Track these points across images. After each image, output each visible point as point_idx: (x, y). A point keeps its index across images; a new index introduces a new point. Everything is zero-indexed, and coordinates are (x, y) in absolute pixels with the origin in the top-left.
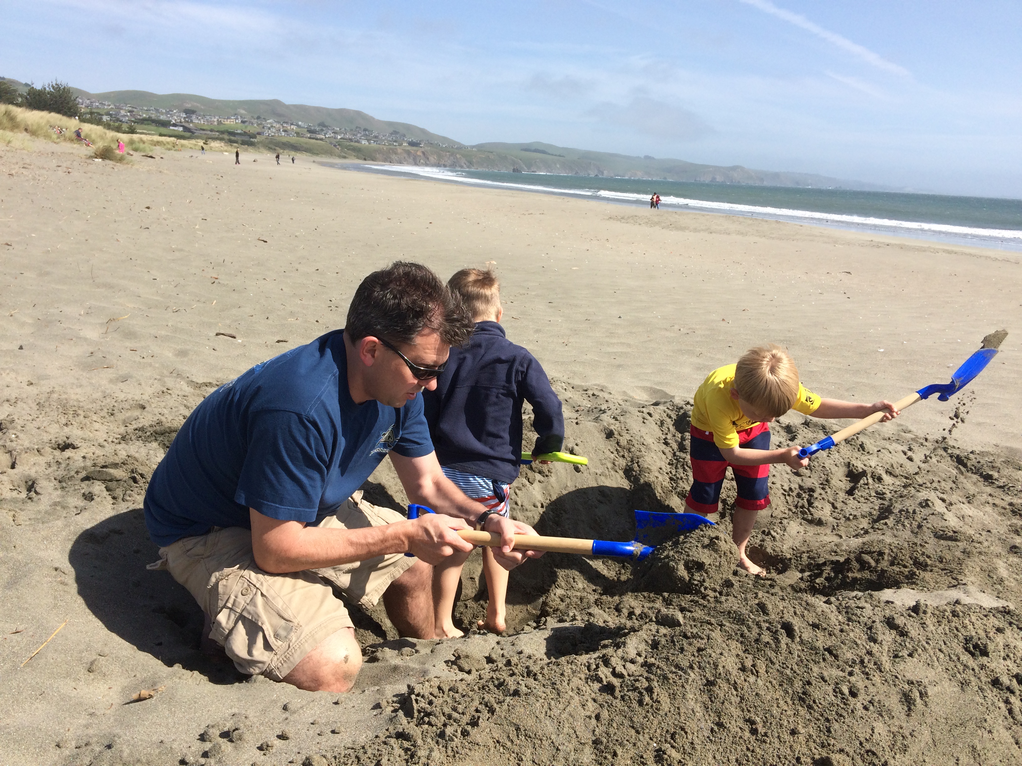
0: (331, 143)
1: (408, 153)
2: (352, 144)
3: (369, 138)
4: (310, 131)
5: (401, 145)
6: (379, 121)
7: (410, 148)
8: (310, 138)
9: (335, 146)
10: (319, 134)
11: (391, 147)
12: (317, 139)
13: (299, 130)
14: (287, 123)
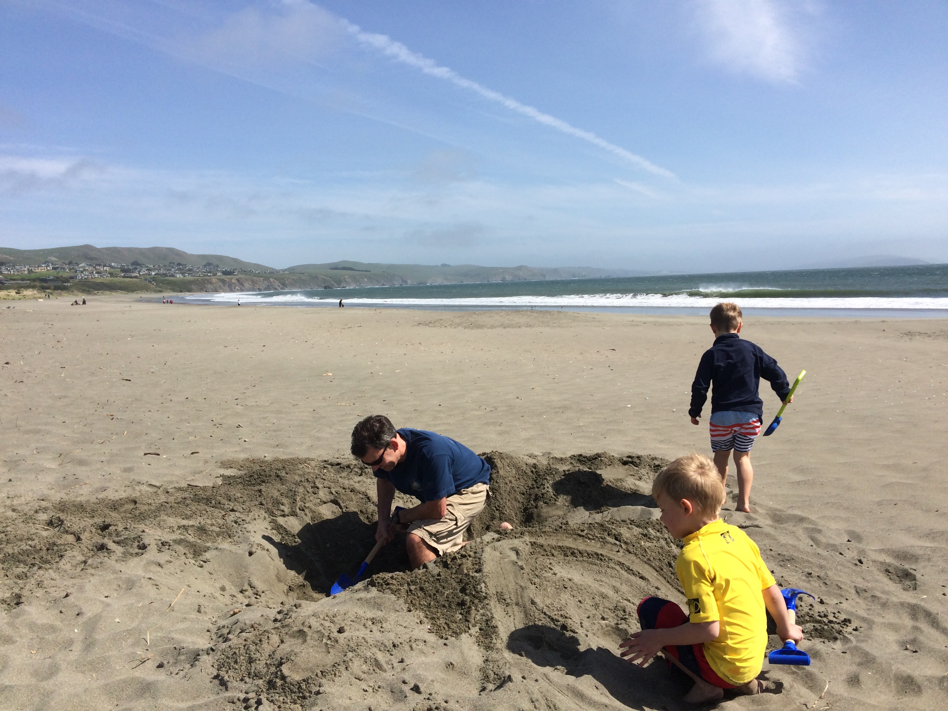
0: (146, 280)
1: (223, 281)
2: (167, 278)
3: (183, 271)
4: (123, 270)
5: (215, 275)
6: (192, 255)
7: (224, 277)
8: (124, 277)
9: (150, 282)
10: (133, 272)
11: (207, 278)
12: (131, 277)
13: (112, 270)
14: (99, 265)
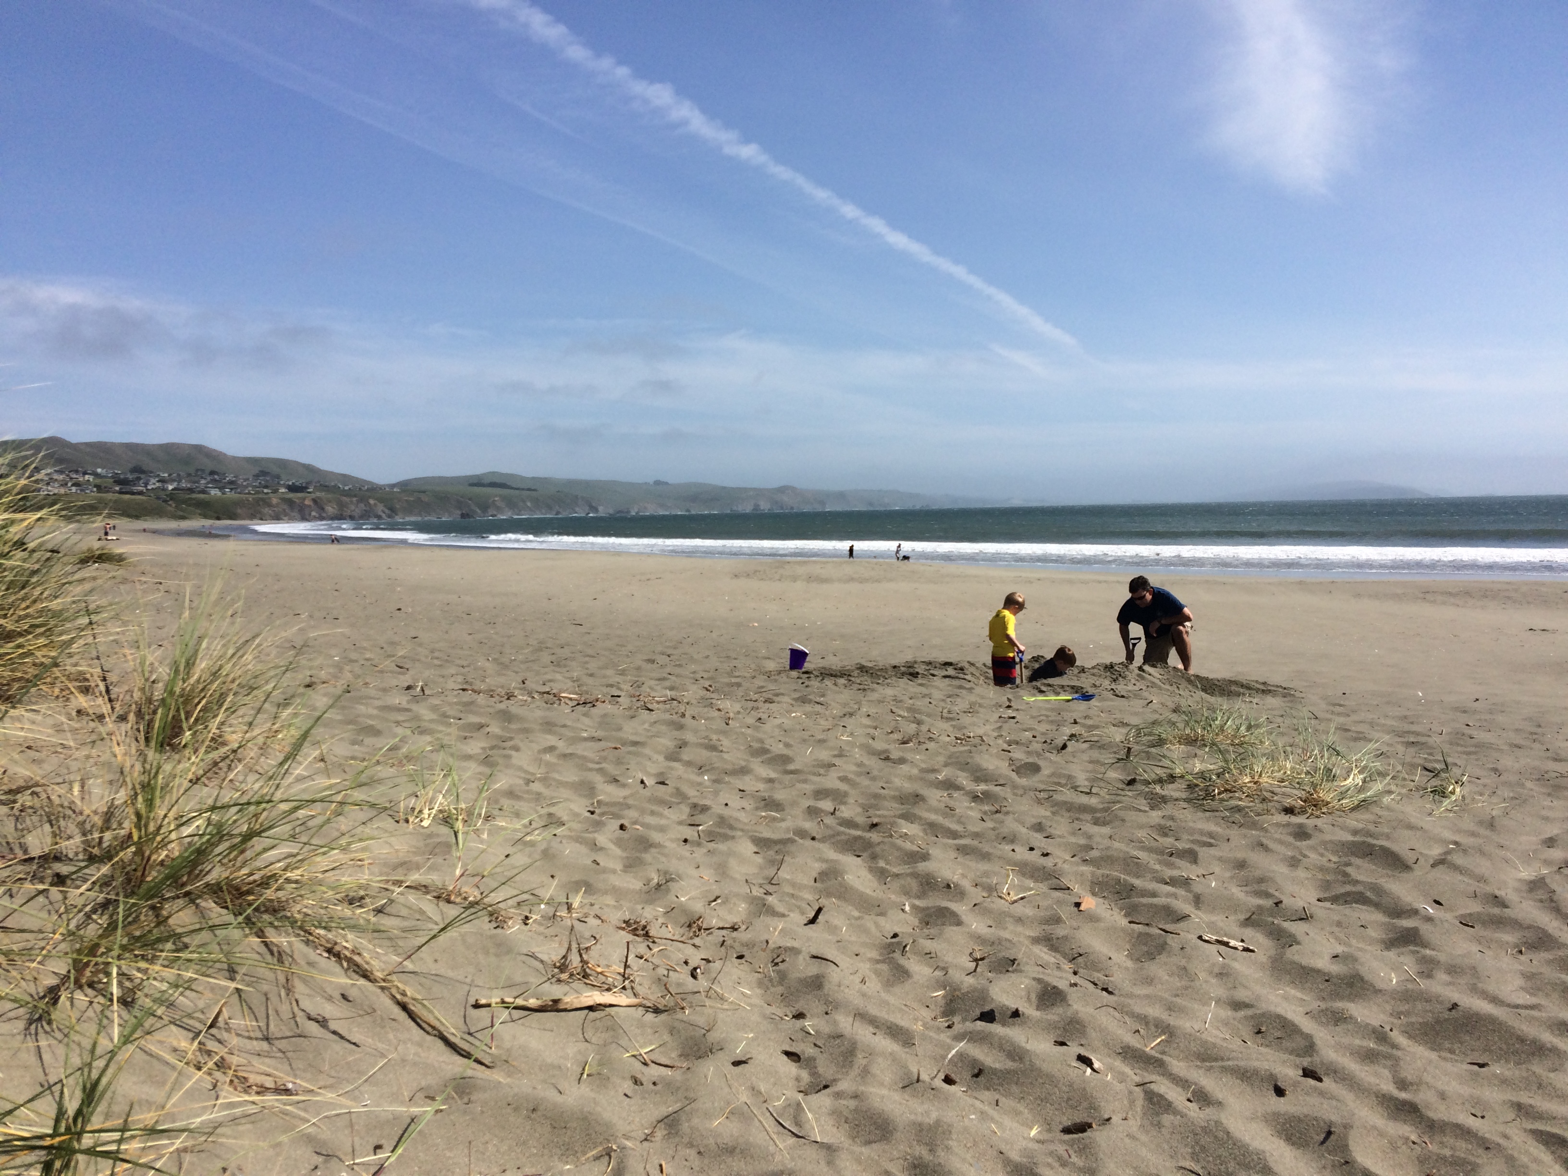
0: (158, 498)
1: (290, 503)
2: (194, 496)
3: (221, 485)
4: (119, 482)
5: (275, 491)
6: (234, 458)
7: (291, 495)
8: (121, 493)
9: (165, 501)
10: (134, 485)
11: (260, 496)
12: (133, 493)
13: (98, 481)
14: (77, 472)
